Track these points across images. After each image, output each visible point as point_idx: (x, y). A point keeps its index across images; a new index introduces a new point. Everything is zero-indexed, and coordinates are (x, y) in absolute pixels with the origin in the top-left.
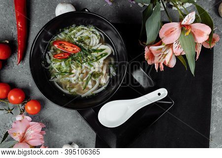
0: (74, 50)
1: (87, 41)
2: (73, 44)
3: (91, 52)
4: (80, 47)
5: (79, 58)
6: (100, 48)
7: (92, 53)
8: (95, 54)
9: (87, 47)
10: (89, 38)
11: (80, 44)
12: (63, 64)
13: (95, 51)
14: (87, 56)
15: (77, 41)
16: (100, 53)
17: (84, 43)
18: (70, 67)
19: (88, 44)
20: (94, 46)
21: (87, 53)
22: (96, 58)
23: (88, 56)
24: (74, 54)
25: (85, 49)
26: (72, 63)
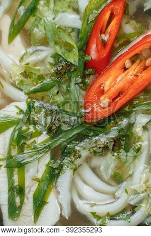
0: (102, 92)
1: (108, 164)
2: (130, 103)
3: (54, 157)
4: (101, 125)
5: (60, 99)
6: (52, 198)
7: (47, 159)
8: (38, 168)
9: (84, 154)
10: (118, 179)
11: (113, 133)
12: (72, 20)
13: (53, 174)
14: (50, 130)
15: (131, 126)
16: (31, 188)
17: (106, 148)
18: (45, 42)
19: (96, 161)
20: (73, 183)
21: (61, 140)
22: (21, 166)
23: (44, 137)
24: (85, 86)
25: (80, 138)
26: (56, 56)
